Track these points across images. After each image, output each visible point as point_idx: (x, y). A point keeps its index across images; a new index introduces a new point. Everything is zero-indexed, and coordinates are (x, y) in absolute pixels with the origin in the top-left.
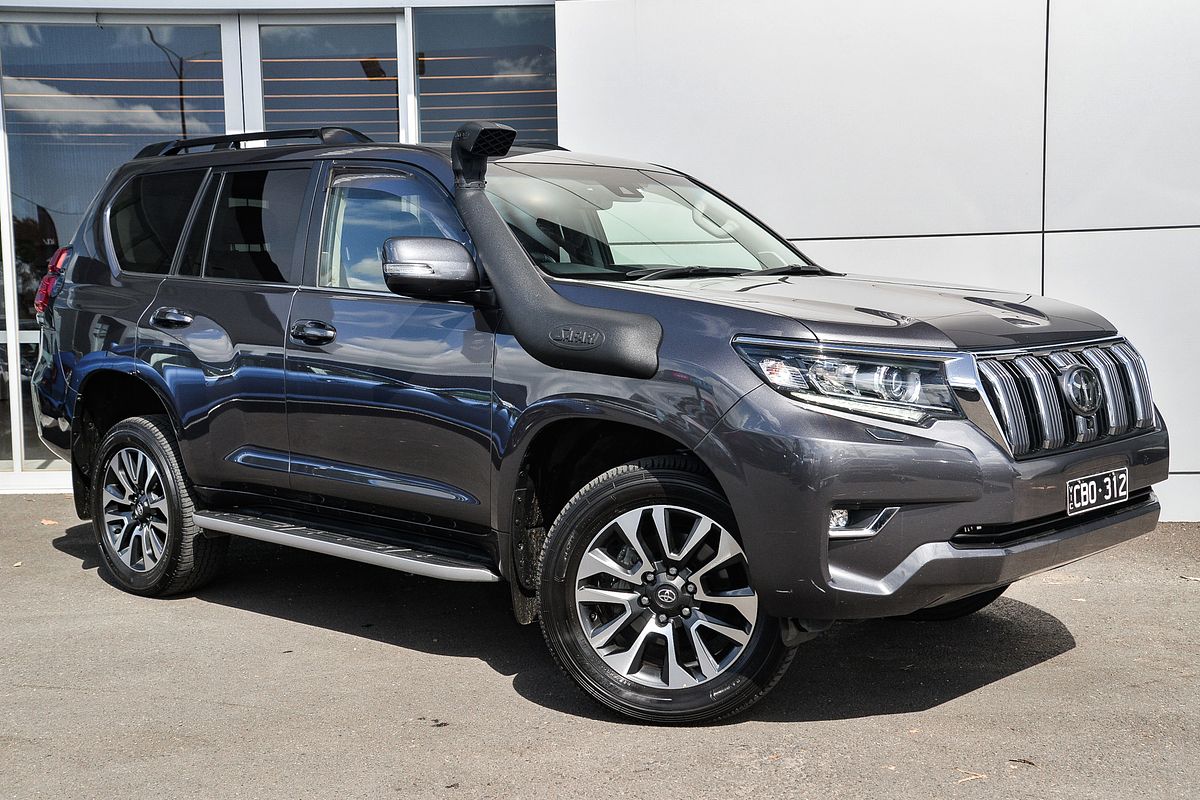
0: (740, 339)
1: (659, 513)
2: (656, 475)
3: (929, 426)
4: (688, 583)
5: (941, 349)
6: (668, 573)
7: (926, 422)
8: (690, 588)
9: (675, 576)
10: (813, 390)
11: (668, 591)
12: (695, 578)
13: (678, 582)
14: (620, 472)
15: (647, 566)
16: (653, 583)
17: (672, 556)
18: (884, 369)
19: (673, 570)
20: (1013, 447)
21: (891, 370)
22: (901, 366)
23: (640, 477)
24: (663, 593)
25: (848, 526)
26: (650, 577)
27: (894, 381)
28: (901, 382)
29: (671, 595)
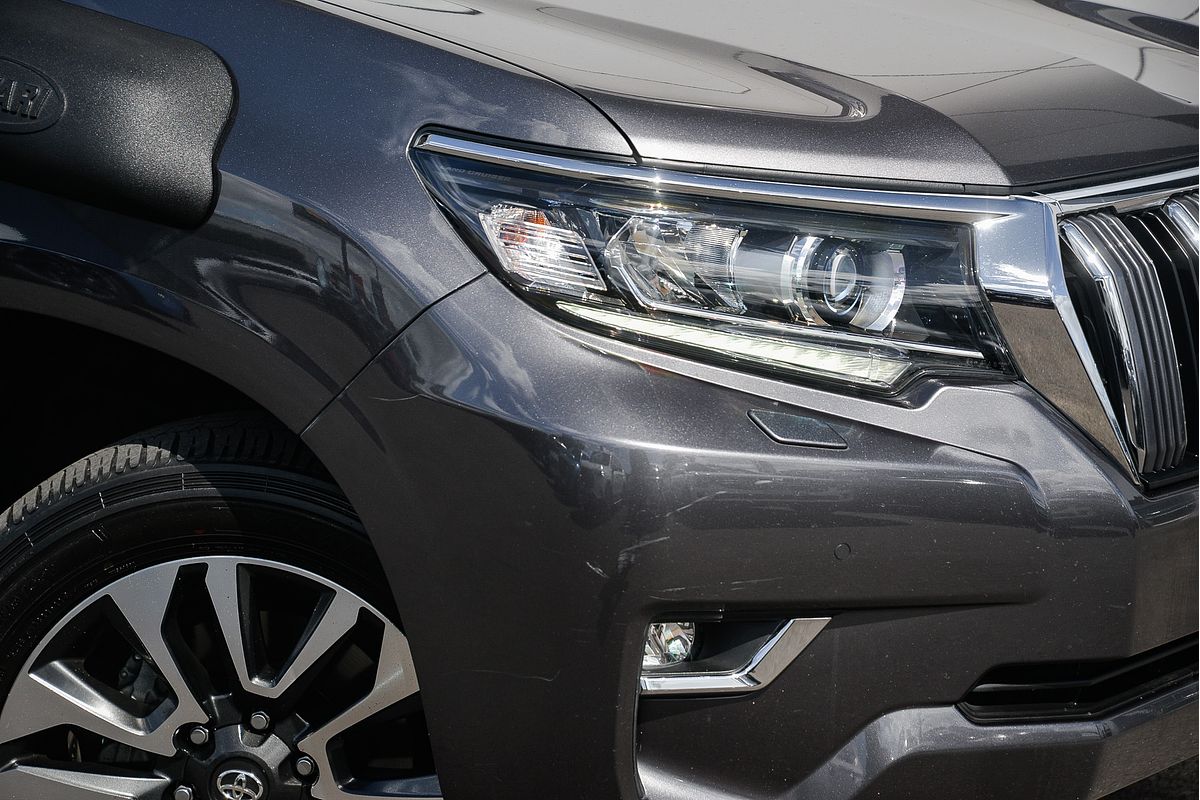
0: (434, 142)
1: (222, 574)
2: (214, 478)
3: (919, 400)
4: (295, 755)
5: (965, 189)
6: (247, 726)
7: (913, 389)
8: (303, 767)
9: (264, 734)
10: (616, 296)
11: (242, 775)
12: (315, 745)
13: (273, 751)
14: (120, 465)
15: (188, 709)
16: (207, 748)
17: (257, 685)
18: (810, 243)
19: (260, 720)
20: (1142, 452)
21: (828, 245)
22: (855, 236)
23: (173, 480)
24: (230, 779)
25: (694, 663)
26: (200, 736)
27: (834, 274)
28: (854, 277)
29: (251, 783)
